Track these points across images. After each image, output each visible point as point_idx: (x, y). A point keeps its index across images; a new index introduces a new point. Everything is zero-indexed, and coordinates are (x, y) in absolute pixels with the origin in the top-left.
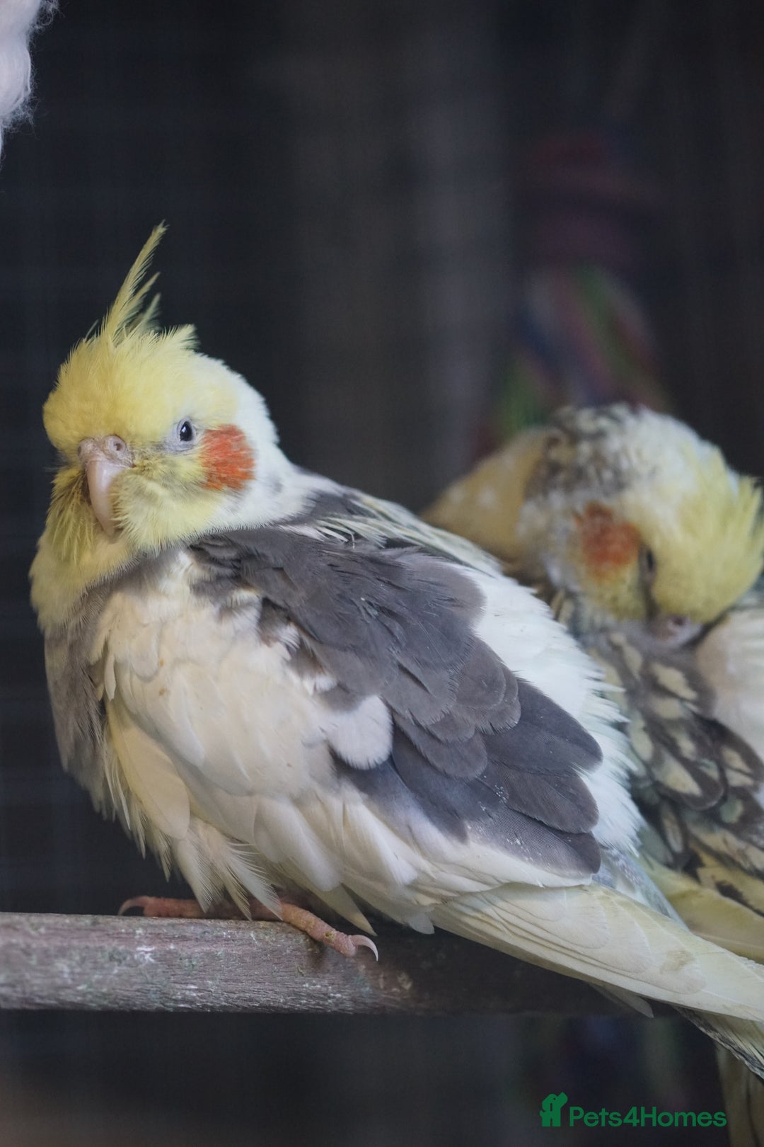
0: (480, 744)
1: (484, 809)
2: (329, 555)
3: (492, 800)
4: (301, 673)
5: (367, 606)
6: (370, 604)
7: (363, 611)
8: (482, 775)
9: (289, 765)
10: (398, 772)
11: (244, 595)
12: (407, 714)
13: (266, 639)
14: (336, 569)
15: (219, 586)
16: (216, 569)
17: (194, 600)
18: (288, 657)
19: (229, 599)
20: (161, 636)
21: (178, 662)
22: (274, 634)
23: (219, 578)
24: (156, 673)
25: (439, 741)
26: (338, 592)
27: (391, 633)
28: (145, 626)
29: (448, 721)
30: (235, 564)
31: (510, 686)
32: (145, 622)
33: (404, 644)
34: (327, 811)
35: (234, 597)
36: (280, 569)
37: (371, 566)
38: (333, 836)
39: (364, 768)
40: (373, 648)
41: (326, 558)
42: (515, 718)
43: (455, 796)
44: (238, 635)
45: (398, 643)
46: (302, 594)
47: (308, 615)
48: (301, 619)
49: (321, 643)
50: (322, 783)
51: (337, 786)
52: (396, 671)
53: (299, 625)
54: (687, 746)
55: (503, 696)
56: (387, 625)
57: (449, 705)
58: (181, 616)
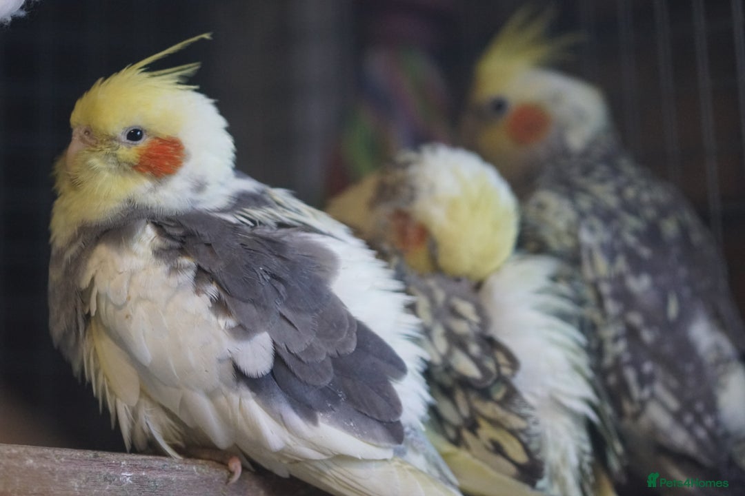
0: (329, 364)
1: (329, 405)
2: (241, 237)
3: (335, 400)
4: (217, 316)
5: (263, 273)
6: (266, 272)
7: (260, 277)
8: (329, 384)
9: (206, 371)
10: (276, 380)
11: (185, 261)
12: (283, 346)
13: (198, 292)
14: (245, 247)
15: (171, 254)
16: (169, 242)
17: (154, 260)
18: (210, 305)
19: (175, 262)
20: (130, 282)
21: (140, 299)
22: (203, 288)
23: (171, 249)
24: (125, 304)
25: (303, 362)
26: (245, 263)
27: (278, 291)
28: (120, 273)
29: (310, 350)
30: (183, 239)
31: (351, 325)
32: (121, 271)
33: (285, 298)
34: (228, 401)
35: (179, 262)
36: (209, 245)
37: (268, 246)
38: (230, 417)
39: (255, 377)
40: (265, 300)
41: (239, 239)
42: (352, 347)
43: (311, 397)
44: (180, 287)
45: (281, 298)
46: (222, 264)
47: (225, 278)
48: (220, 280)
49: (231, 296)
50: (227, 384)
51: (236, 387)
52: (278, 318)
53: (219, 285)
54: (475, 349)
55: (346, 333)
56: (275, 285)
57: (311, 339)
58: (144, 269)
